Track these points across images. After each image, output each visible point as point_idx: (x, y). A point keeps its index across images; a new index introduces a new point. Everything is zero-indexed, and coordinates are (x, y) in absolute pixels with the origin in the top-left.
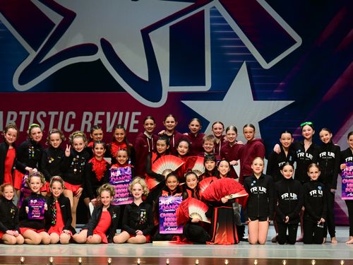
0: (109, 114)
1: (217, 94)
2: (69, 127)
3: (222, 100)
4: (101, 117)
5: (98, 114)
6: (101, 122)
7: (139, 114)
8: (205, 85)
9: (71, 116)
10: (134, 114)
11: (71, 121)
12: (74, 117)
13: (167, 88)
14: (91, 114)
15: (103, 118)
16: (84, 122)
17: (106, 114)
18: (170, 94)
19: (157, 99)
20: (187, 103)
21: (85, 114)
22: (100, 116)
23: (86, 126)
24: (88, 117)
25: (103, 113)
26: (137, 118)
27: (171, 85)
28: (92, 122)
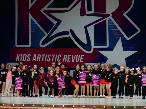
0: (73, 55)
1: (111, 49)
2: (59, 60)
3: (112, 51)
4: (70, 57)
5: (69, 55)
6: (70, 58)
7: (83, 55)
9: (60, 56)
11: (60, 58)
12: (61, 56)
13: (93, 47)
14: (66, 55)
15: (71, 57)
16: (64, 58)
17: (72, 55)
18: (94, 49)
19: (90, 50)
20: (100, 52)
21: (65, 55)
23: (65, 59)
24: (65, 56)
25: (71, 55)
26: (83, 57)
28: (67, 58)
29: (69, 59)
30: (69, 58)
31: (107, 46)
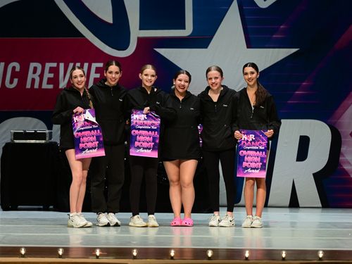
0: (62, 65)
1: (201, 40)
2: (11, 82)
3: (207, 48)
4: (51, 70)
5: (48, 65)
6: (52, 75)
7: (101, 65)
8: (184, 28)
9: (14, 68)
10: (95, 65)
11: (14, 74)
12: (18, 69)
14: (39, 66)
15: (55, 71)
16: (30, 75)
17: (58, 65)
18: (140, 40)
19: (124, 46)
20: (162, 51)
21: (32, 65)
22: (50, 68)
23: (33, 80)
24: (35, 69)
25: (54, 65)
26: (98, 70)
27: (141, 28)
28: (41, 76)
29: (49, 79)
30: (47, 75)
31: (188, 31)
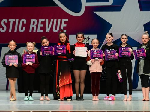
0: (47, 20)
1: (117, 7)
2: (22, 29)
3: (120, 11)
4: (42, 23)
5: (40, 20)
6: (42, 26)
7: (67, 20)
8: (109, 1)
9: (23, 22)
10: (64, 20)
11: (23, 25)
12: (25, 22)
13: (84, 4)
14: (36, 21)
16: (31, 26)
17: (45, 20)
18: (87, 8)
19: (78, 11)
20: (97, 13)
21: (32, 20)
23: (33, 28)
24: (34, 22)
25: (44, 20)
26: (65, 23)
27: (87, 2)
28: (37, 26)
31: (110, 3)
